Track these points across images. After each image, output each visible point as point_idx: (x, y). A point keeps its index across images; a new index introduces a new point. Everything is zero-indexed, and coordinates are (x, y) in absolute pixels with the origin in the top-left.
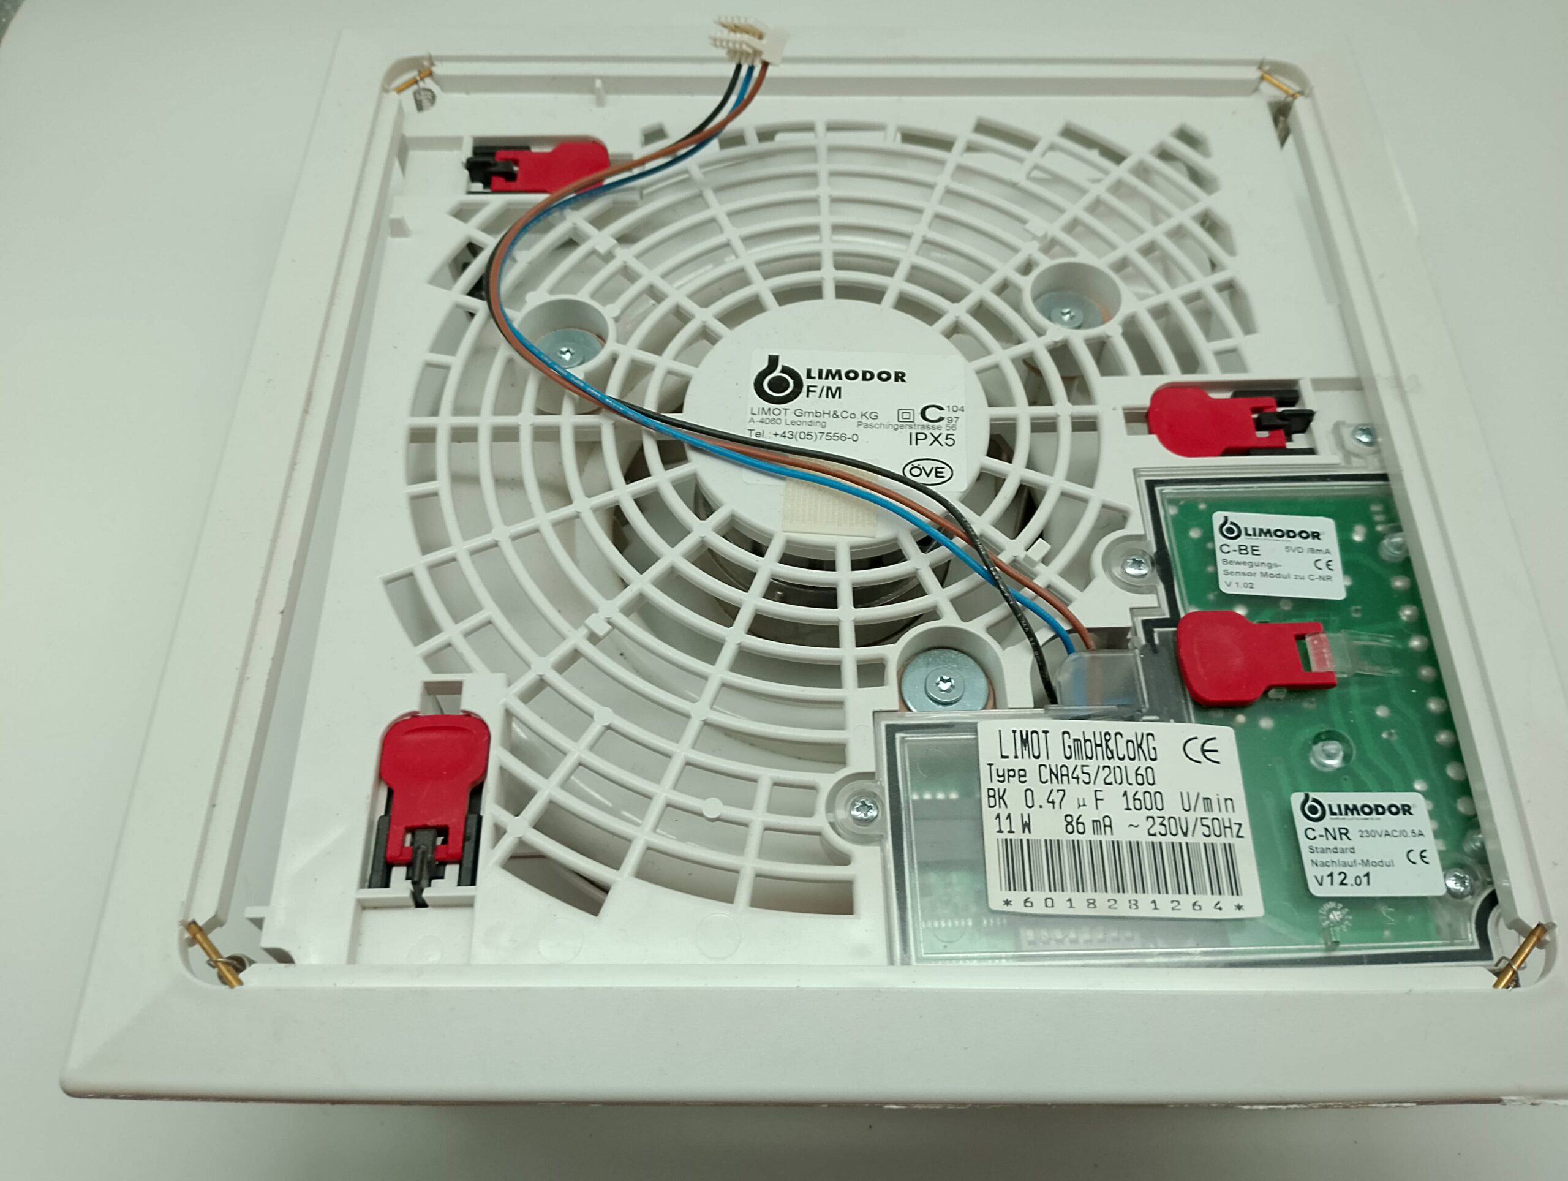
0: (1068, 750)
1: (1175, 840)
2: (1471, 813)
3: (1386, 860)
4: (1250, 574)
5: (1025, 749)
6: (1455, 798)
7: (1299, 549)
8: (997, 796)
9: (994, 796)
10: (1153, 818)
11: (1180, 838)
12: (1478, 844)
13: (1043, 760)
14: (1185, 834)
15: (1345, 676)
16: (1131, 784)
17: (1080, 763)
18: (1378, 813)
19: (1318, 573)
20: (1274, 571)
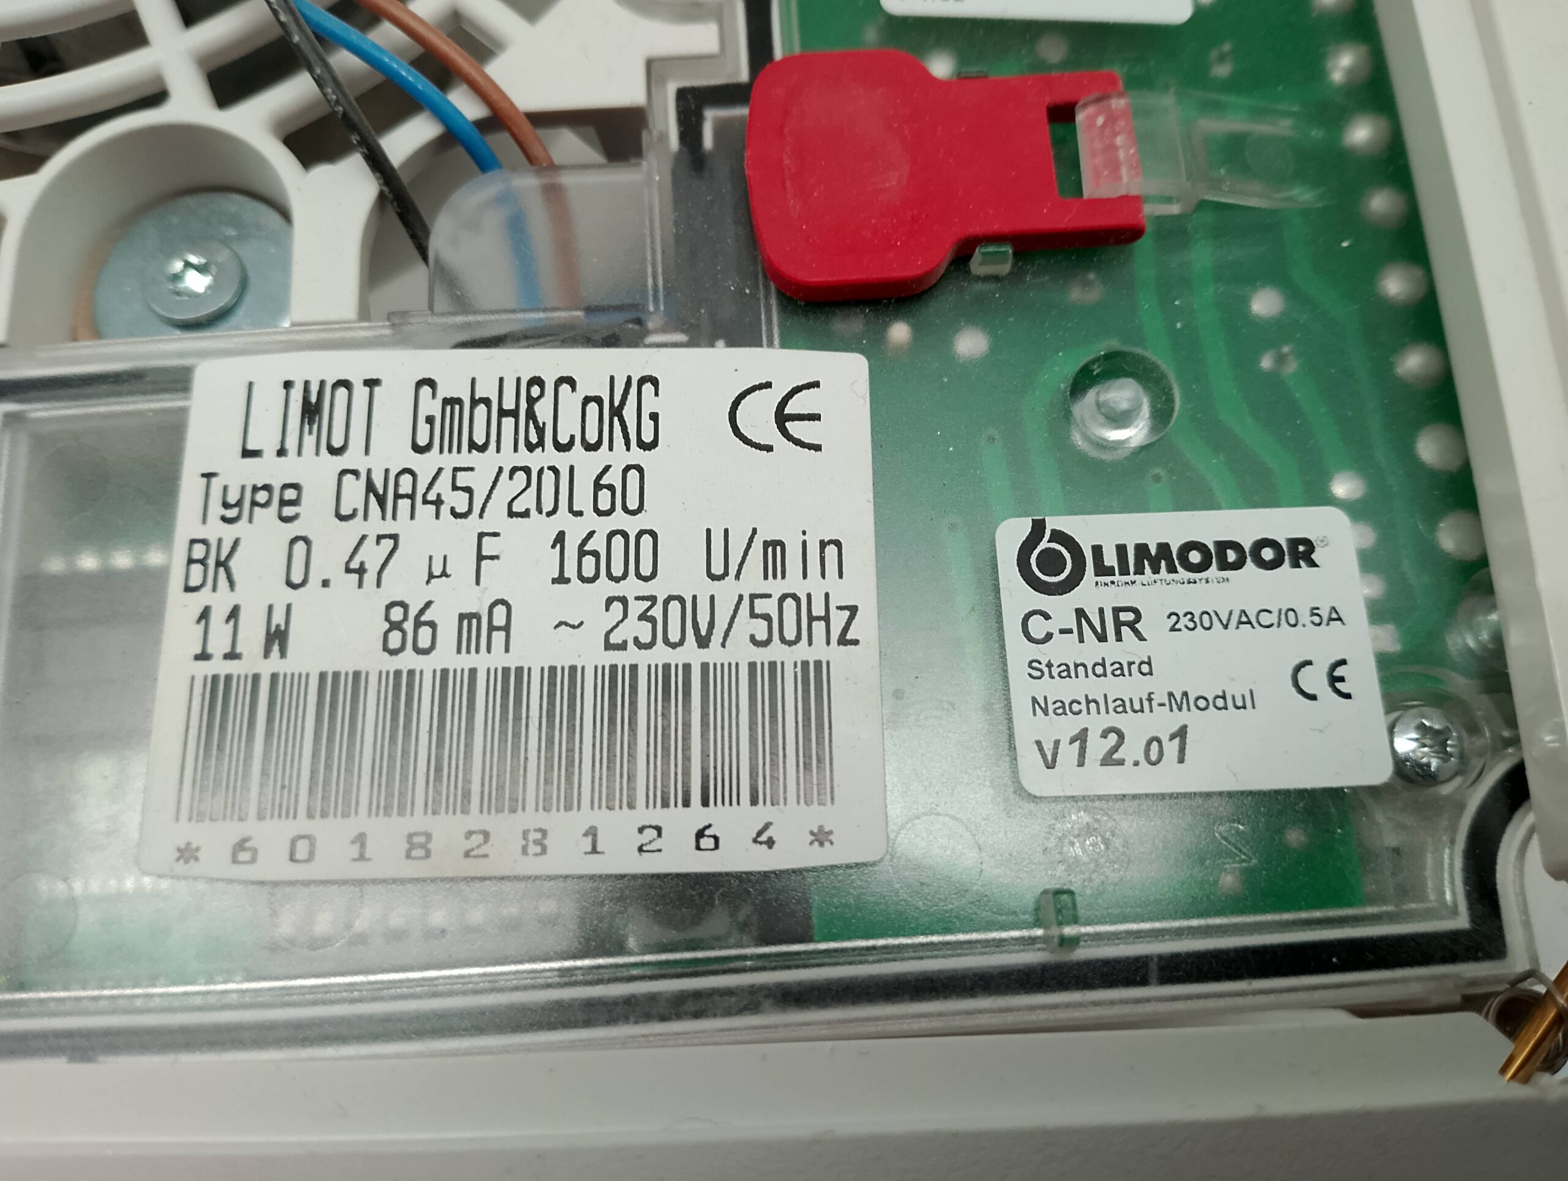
0: (423, 429)
1: (676, 657)
2: (1473, 555)
3: (1237, 690)
5: (310, 433)
6: (1432, 519)
8: (211, 562)
9: (202, 562)
10: (624, 601)
11: (690, 654)
12: (1485, 636)
13: (353, 458)
14: (703, 642)
15: (1175, 209)
16: (580, 514)
17: (450, 461)
18: (1224, 566)
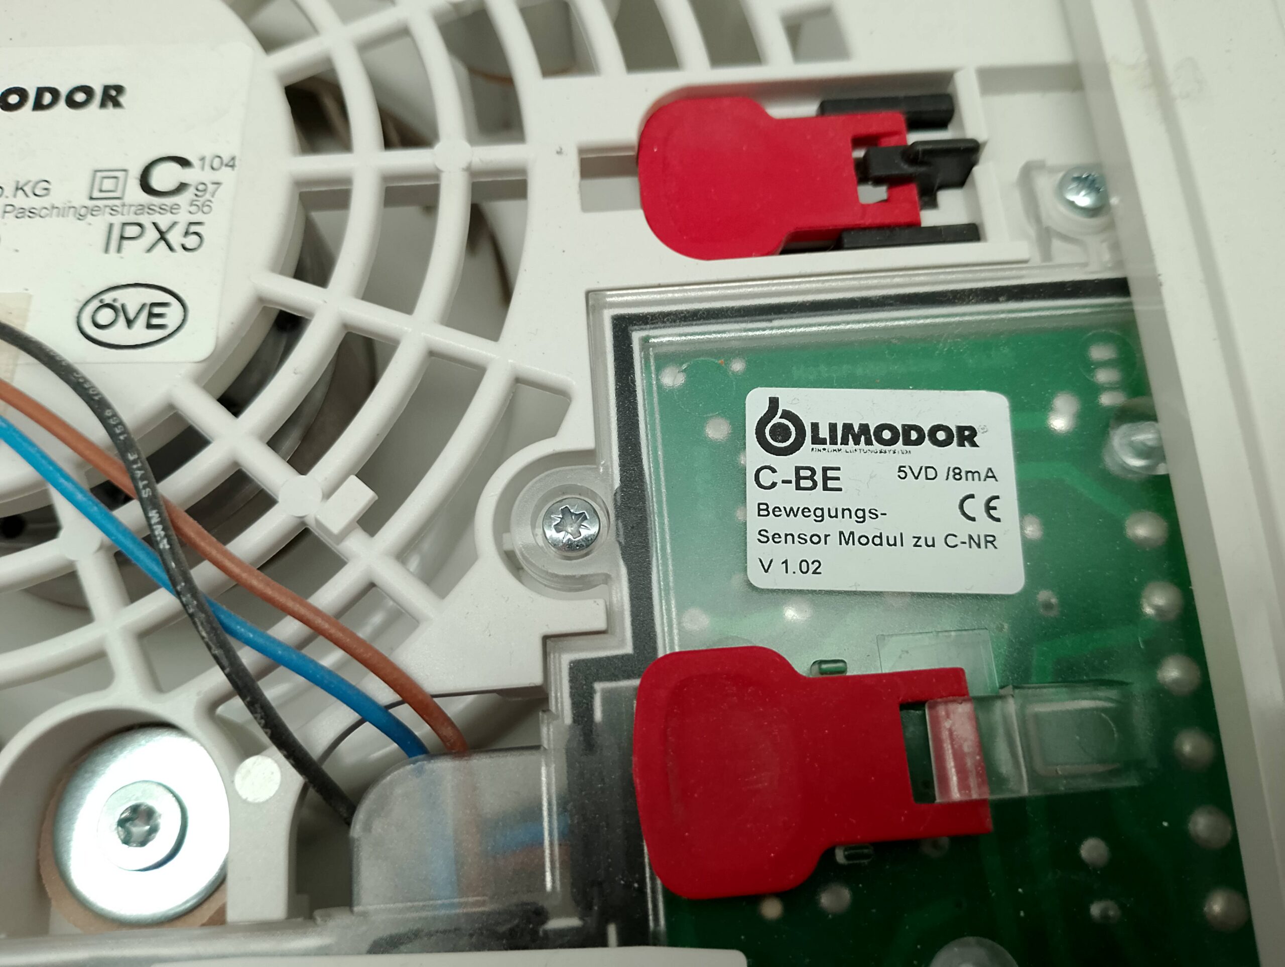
4: (816, 539)
7: (927, 472)
19: (964, 529)
20: (870, 528)
